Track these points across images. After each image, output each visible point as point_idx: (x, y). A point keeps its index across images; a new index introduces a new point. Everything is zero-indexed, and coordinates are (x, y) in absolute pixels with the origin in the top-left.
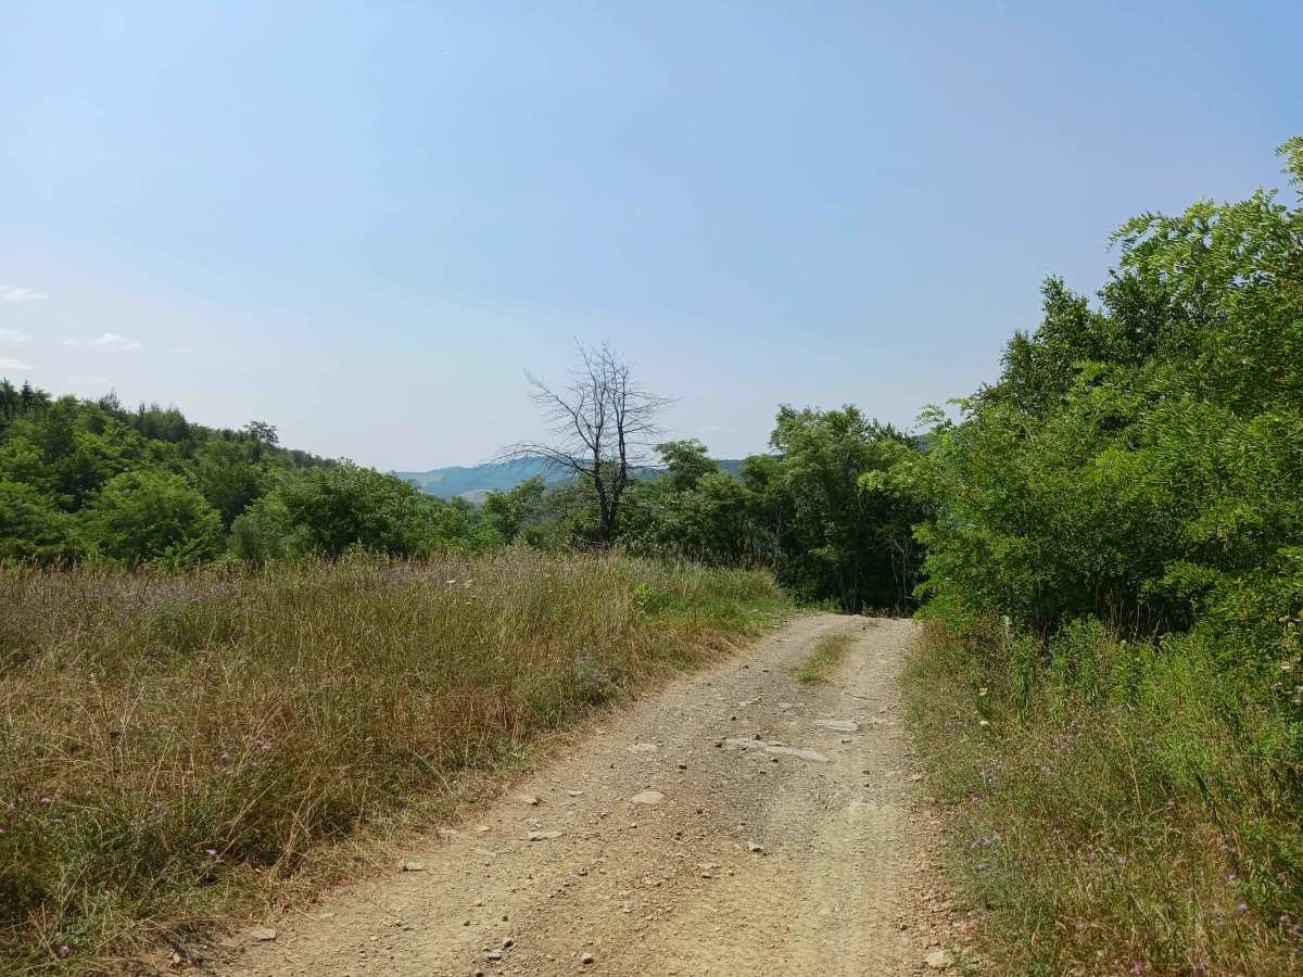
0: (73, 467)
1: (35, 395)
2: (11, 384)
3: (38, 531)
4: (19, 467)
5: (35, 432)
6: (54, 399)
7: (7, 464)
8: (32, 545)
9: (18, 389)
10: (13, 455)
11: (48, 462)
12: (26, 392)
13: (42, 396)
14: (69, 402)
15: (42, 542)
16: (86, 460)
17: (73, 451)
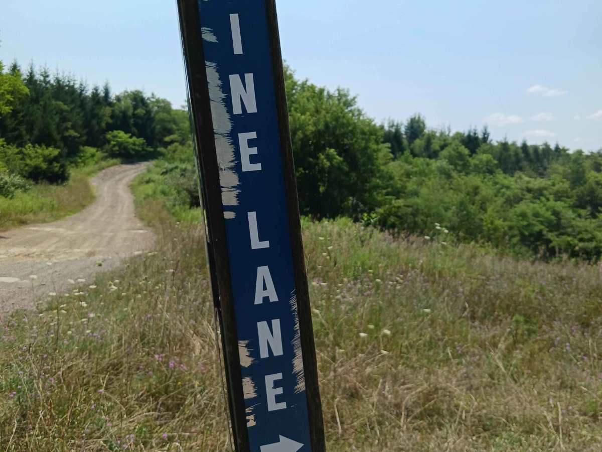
0: (586, 193)
1: (561, 150)
2: (548, 143)
3: (579, 233)
4: (558, 192)
5: (564, 171)
6: (571, 152)
7: (551, 191)
8: (576, 241)
9: (552, 147)
10: (554, 185)
11: (572, 189)
12: (557, 148)
13: (564, 150)
14: (580, 152)
15: (581, 240)
16: (593, 188)
17: (585, 182)
